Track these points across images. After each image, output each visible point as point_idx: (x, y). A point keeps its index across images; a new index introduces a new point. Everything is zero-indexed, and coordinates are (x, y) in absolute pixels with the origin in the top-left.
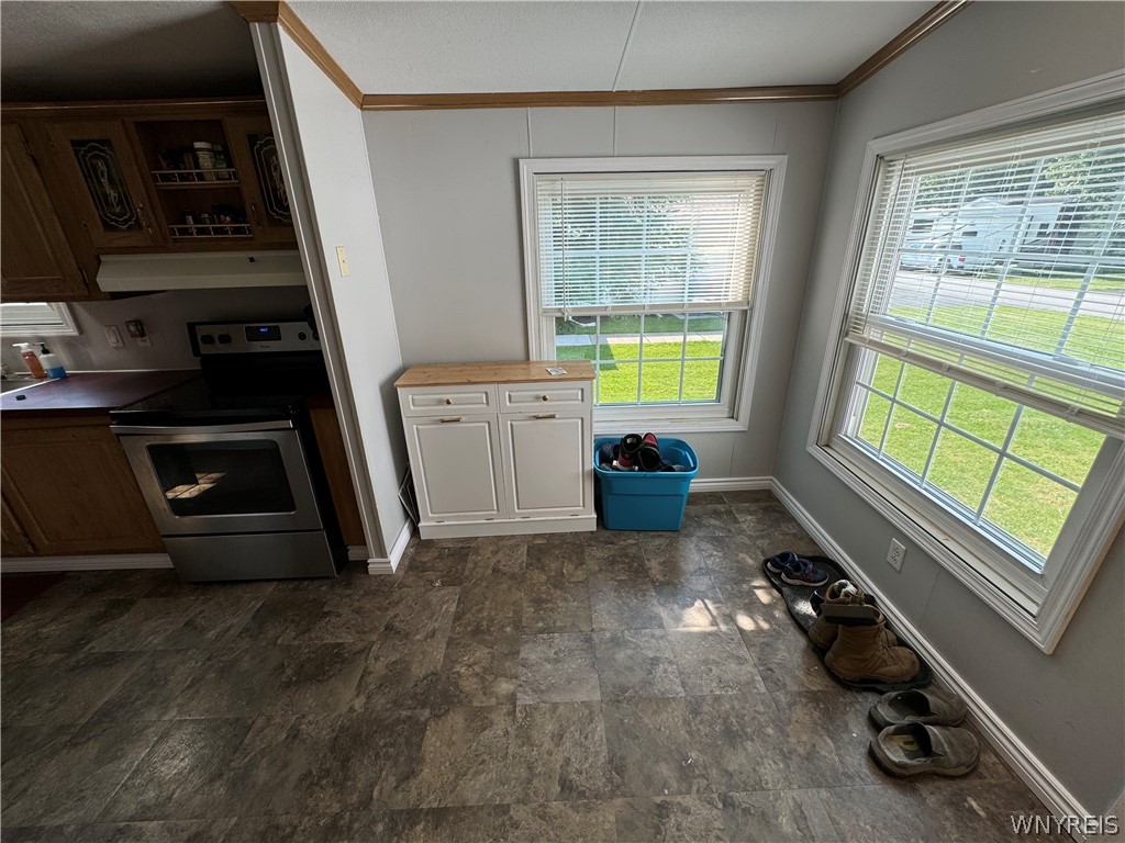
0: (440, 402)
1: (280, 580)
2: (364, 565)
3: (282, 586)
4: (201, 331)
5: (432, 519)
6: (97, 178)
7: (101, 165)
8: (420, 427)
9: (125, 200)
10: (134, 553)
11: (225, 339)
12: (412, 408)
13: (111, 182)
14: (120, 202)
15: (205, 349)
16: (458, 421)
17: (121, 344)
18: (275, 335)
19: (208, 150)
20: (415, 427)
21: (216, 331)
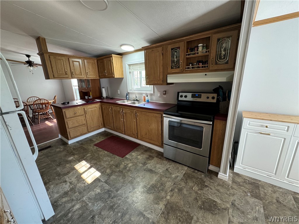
0: (262, 126)
1: (188, 167)
2: (217, 174)
3: (189, 169)
4: (180, 94)
5: (241, 166)
6: (174, 56)
7: (176, 54)
8: (248, 133)
9: (178, 61)
10: (153, 144)
11: (186, 97)
12: (248, 126)
13: (176, 57)
14: (177, 62)
15: (180, 99)
16: (269, 134)
17: (160, 96)
18: (200, 97)
19: (201, 46)
20: (246, 132)
21: (184, 94)
